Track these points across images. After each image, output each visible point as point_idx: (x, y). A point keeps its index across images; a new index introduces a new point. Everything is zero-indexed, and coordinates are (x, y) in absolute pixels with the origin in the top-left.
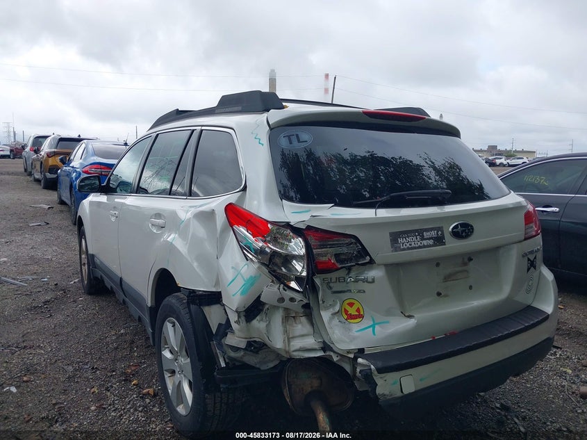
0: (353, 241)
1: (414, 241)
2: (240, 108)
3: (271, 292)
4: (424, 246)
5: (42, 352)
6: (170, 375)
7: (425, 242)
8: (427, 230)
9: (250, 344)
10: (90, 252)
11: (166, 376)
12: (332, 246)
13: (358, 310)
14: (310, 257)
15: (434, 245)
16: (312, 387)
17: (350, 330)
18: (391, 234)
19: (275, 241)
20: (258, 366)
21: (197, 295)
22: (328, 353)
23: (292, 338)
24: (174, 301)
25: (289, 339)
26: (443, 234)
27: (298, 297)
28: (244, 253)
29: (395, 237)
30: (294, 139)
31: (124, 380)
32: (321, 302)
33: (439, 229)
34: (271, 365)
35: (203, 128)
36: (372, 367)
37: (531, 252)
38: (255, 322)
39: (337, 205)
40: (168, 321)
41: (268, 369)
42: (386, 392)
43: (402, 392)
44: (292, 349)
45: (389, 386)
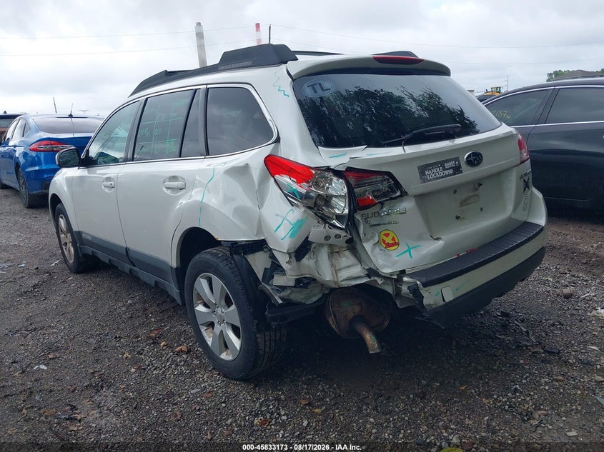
0: (386, 177)
1: (438, 172)
2: (250, 63)
3: (317, 231)
4: (446, 176)
5: (56, 331)
6: (206, 328)
7: (446, 172)
8: (447, 161)
9: (298, 281)
10: (75, 229)
11: (202, 330)
12: (369, 184)
13: (393, 239)
14: (352, 196)
15: (454, 174)
16: (354, 313)
17: (390, 256)
18: (419, 168)
19: (317, 185)
20: (303, 301)
21: (240, 246)
22: (372, 279)
23: (339, 270)
24: (208, 256)
25: (336, 271)
26: (459, 163)
27: (343, 234)
28: (288, 200)
29: (422, 170)
30: (317, 87)
31: (153, 343)
32: (362, 235)
33: (456, 159)
34: (315, 299)
35: (209, 86)
36: (418, 282)
37: (526, 174)
38: (305, 260)
39: (369, 146)
40: (201, 277)
41: (312, 304)
42: (432, 303)
43: (444, 300)
44: (340, 280)
45: (433, 297)
